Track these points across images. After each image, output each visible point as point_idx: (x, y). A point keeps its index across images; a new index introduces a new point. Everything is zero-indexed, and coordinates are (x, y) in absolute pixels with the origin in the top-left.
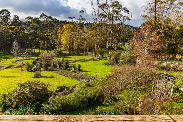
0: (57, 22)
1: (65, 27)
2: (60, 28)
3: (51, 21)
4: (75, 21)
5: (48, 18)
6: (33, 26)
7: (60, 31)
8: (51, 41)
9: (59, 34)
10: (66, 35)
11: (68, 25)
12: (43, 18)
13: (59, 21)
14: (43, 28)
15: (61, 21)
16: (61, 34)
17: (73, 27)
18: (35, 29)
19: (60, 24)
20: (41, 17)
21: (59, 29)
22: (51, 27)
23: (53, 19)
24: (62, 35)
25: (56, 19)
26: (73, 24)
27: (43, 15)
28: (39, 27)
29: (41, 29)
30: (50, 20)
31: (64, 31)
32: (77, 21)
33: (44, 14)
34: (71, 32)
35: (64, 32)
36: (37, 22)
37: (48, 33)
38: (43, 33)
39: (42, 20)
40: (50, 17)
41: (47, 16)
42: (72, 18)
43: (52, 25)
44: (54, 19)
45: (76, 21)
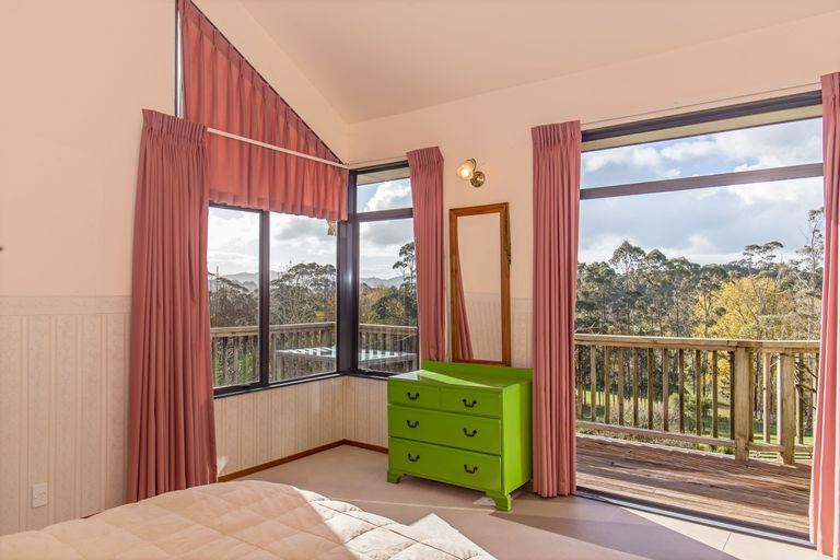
0: (687, 273)
1: (728, 290)
2: (701, 298)
3: (662, 269)
4: (786, 262)
5: (647, 258)
6: (586, 294)
7: (703, 312)
8: (659, 360)
9: (696, 323)
10: (732, 327)
11: (746, 282)
12: (626, 262)
13: (697, 266)
14: (625, 300)
15: (705, 269)
16: (710, 324)
17: (772, 288)
18: (590, 307)
19: (705, 278)
20: (616, 259)
21: (697, 301)
22: (659, 298)
23: (670, 264)
24: (714, 328)
25: (684, 262)
26: (774, 276)
27: (627, 250)
28: (607, 300)
29: (615, 306)
30: (657, 267)
31: (724, 310)
32: (798, 258)
33: (630, 247)
34: (764, 312)
35: (726, 316)
36: (600, 281)
37: (644, 324)
38: (625, 321)
39: (620, 269)
40: (659, 256)
41: (643, 252)
42: (767, 248)
43: (667, 287)
44: (676, 261)
45: (792, 262)
